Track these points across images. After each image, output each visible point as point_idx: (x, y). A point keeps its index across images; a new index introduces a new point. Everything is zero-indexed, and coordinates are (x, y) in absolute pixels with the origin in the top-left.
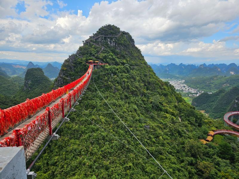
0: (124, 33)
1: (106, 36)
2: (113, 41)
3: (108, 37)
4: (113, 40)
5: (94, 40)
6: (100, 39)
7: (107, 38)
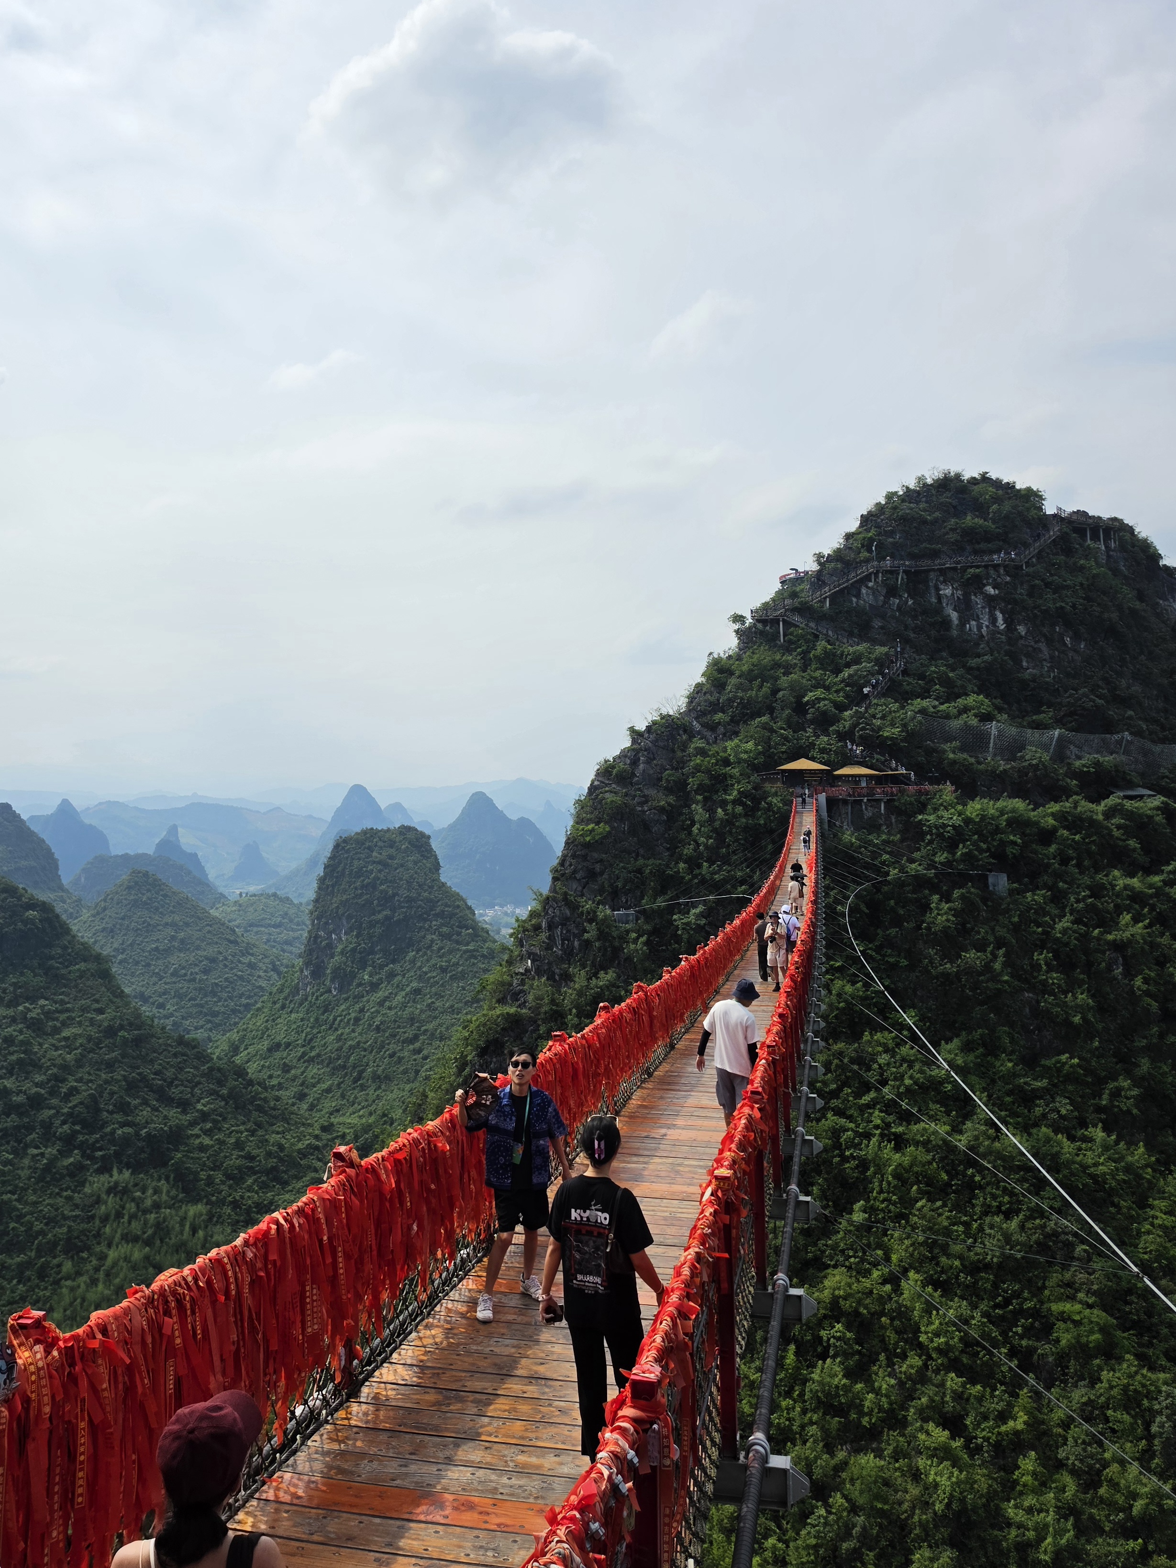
0: (1081, 527)
1: (925, 564)
2: (991, 601)
3: (942, 572)
4: (990, 590)
5: (821, 599)
6: (874, 591)
7: (932, 575)
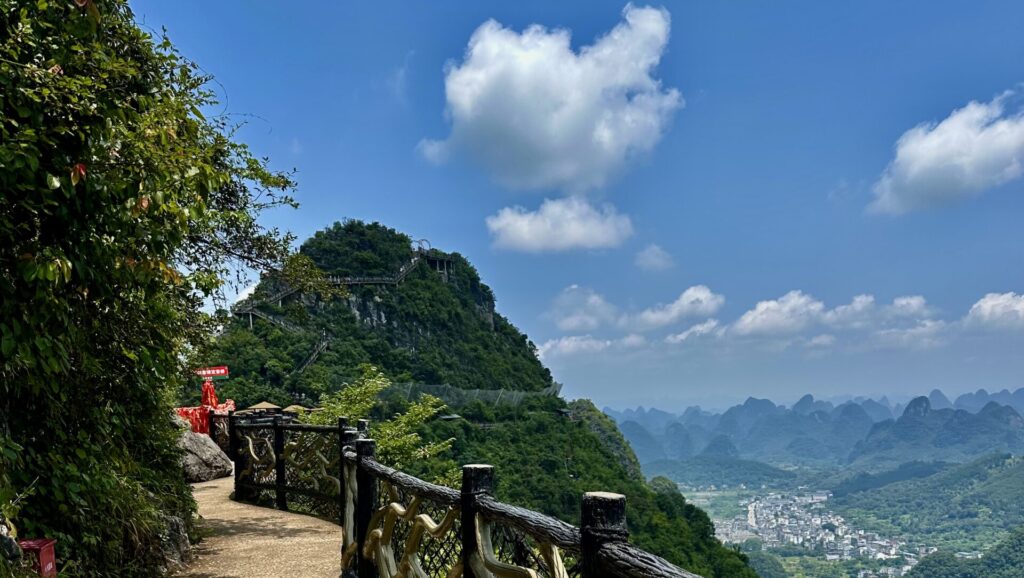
0: (433, 260)
2: (377, 305)
3: (350, 286)
4: (377, 299)
5: (276, 301)
